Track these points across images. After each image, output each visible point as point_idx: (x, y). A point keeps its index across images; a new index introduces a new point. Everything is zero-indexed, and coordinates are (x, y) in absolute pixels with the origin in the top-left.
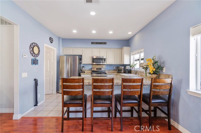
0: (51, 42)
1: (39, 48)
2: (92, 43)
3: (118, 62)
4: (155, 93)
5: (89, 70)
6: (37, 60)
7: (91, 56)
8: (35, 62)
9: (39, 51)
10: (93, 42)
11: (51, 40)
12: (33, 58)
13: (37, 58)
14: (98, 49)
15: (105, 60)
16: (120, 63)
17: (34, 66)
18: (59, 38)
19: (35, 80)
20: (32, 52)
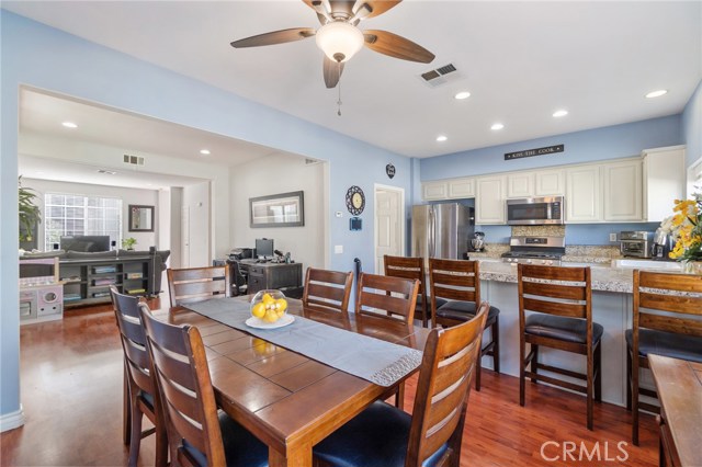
0: (391, 176)
1: (363, 197)
2: (508, 157)
3: (624, 216)
4: (650, 321)
5: (503, 244)
6: (360, 221)
7: (505, 198)
8: (356, 225)
9: (363, 201)
10: (511, 154)
11: (391, 171)
12: (352, 217)
13: (360, 217)
14: (530, 174)
15: (557, 207)
16: (633, 217)
17: (354, 232)
18: (412, 159)
19: (356, 260)
20: (351, 207)
